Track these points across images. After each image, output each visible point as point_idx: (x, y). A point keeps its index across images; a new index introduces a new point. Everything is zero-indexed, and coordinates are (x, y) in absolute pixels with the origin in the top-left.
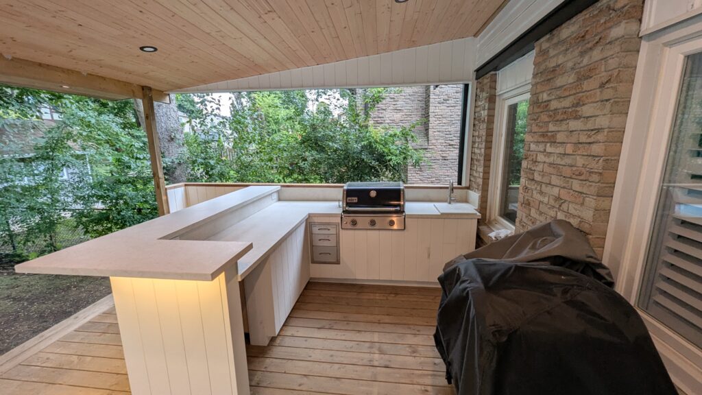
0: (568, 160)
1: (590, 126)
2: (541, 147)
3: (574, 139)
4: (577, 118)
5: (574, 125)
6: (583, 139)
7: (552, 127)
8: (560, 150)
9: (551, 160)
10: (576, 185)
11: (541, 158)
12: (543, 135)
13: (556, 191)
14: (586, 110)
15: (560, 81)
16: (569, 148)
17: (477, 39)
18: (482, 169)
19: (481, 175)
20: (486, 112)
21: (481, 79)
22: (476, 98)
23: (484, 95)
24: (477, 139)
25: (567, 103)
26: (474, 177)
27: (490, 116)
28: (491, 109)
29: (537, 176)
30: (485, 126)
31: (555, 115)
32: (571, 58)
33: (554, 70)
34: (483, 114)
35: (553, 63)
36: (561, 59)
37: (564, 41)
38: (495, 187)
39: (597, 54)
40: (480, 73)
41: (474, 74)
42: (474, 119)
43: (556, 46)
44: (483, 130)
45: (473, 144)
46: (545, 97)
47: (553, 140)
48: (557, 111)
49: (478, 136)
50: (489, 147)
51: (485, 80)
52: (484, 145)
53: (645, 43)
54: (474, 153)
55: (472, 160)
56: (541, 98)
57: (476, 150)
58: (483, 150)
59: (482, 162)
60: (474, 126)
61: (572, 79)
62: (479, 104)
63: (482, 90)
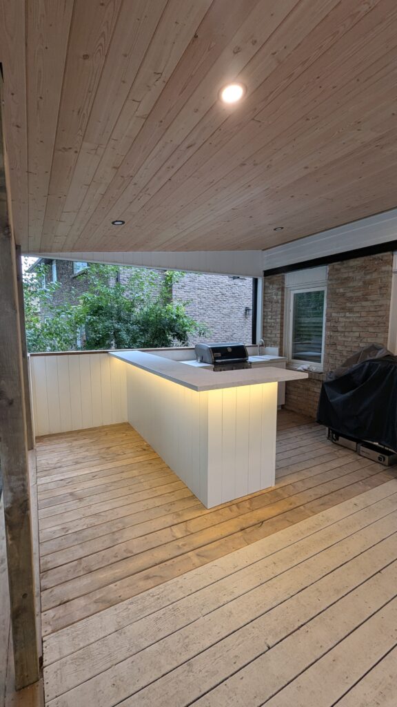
1: (375, 304)
2: (342, 315)
3: (367, 310)
4: (367, 300)
5: (364, 303)
6: (372, 309)
7: (348, 305)
8: (358, 315)
9: (351, 320)
10: (371, 329)
11: (341, 319)
12: (343, 309)
13: (357, 334)
14: (372, 297)
15: (351, 284)
16: (363, 314)
17: (264, 252)
18: (279, 332)
19: (279, 335)
20: (279, 297)
21: (269, 277)
22: (265, 288)
23: (275, 286)
24: (269, 313)
25: (359, 294)
26: (269, 338)
27: (283, 299)
28: (283, 295)
29: (340, 329)
30: (279, 305)
31: (350, 299)
32: (359, 275)
33: (346, 279)
34: (275, 297)
35: (346, 275)
36: (351, 275)
37: (352, 267)
38: (289, 342)
39: (375, 275)
40: (268, 273)
41: (262, 274)
42: (264, 301)
43: (346, 268)
44: (277, 307)
45: (264, 317)
46: (342, 290)
47: (351, 311)
48: (352, 298)
49: (271, 312)
50: (282, 318)
51: (275, 277)
52: (279, 316)
53: (393, 275)
54: (267, 322)
55: (264, 327)
56: (337, 291)
57: (269, 320)
58: (278, 320)
59: (278, 327)
60: (264, 305)
61: (361, 284)
62: (269, 291)
63: (272, 283)
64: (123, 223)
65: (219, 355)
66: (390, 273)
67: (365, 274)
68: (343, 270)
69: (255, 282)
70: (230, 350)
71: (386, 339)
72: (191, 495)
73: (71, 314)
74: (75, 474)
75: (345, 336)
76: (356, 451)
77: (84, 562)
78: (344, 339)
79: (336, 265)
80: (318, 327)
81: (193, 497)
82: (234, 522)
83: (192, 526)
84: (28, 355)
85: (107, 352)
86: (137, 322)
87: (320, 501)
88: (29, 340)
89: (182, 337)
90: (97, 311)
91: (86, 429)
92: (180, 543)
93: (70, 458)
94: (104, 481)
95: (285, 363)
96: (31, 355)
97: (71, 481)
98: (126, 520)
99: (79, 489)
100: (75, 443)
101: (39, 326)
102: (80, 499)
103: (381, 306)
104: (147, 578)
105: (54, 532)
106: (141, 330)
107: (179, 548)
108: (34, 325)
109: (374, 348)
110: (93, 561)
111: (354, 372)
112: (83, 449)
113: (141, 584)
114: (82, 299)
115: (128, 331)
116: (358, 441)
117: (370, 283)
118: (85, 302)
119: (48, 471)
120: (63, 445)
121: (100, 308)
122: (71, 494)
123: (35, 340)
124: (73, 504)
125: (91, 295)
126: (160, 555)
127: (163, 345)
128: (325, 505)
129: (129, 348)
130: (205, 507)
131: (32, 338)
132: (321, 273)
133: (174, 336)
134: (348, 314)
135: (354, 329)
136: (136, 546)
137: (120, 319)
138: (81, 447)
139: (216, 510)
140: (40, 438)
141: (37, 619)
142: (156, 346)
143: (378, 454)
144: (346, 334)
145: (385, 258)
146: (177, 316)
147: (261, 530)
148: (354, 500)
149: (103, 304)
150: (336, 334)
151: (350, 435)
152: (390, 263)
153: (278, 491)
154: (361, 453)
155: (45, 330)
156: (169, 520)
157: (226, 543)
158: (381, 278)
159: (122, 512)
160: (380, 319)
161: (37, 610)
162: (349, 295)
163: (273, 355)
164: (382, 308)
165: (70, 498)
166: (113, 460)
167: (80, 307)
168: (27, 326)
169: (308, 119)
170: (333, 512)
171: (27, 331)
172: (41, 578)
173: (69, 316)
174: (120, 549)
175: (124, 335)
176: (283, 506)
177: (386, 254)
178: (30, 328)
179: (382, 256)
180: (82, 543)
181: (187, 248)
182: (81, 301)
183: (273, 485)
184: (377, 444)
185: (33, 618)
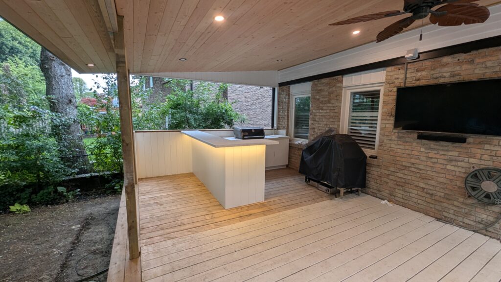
0: (329, 114)
1: (334, 105)
2: (318, 111)
3: (330, 108)
4: (330, 103)
5: (329, 105)
6: (332, 108)
7: (321, 105)
8: (325, 111)
9: (322, 114)
10: (331, 120)
11: (317, 114)
12: (318, 108)
13: (325, 123)
14: (332, 101)
15: (323, 93)
16: (328, 111)
17: (279, 71)
18: (286, 121)
19: (286, 123)
20: (287, 100)
21: (282, 87)
22: (279, 94)
23: (285, 93)
24: (281, 110)
25: (326, 99)
26: (281, 124)
27: (289, 101)
28: (289, 99)
29: (317, 120)
30: (287, 105)
31: (322, 102)
32: (326, 88)
33: (320, 90)
34: (284, 99)
35: (320, 88)
36: (322, 88)
37: (323, 83)
38: (292, 127)
39: (334, 89)
40: (281, 85)
41: (278, 85)
42: (279, 102)
43: (320, 84)
44: (285, 106)
45: (279, 111)
46: (318, 97)
47: (322, 109)
48: (322, 101)
49: (282, 108)
50: (288, 113)
51: (285, 88)
52: (286, 111)
53: (343, 89)
54: (280, 115)
55: (278, 118)
56: (316, 97)
57: (281, 114)
58: (286, 114)
59: (286, 118)
60: (279, 105)
61: (327, 93)
62: (281, 96)
63: (283, 91)
64: (186, 59)
65: (247, 134)
66: (341, 88)
67: (329, 88)
68: (319, 85)
69: (274, 90)
70: (253, 131)
71: (339, 125)
72: (219, 204)
73: (160, 108)
74: (160, 195)
75: (319, 124)
76: (317, 188)
77: (160, 227)
78: (318, 125)
79: (316, 82)
80: (307, 118)
81: (220, 205)
82: (237, 214)
83: (215, 215)
84: (134, 131)
85: (180, 131)
86: (201, 114)
87: (284, 208)
88: (134, 124)
89: (230, 123)
90: (176, 106)
91: (167, 176)
92: (208, 221)
93: (157, 188)
94: (175, 198)
95: (288, 140)
96: (136, 132)
97: (157, 198)
98: (183, 213)
99: (160, 201)
100: (160, 182)
101: (140, 115)
102: (161, 205)
103: (336, 106)
104: (189, 231)
105: (147, 216)
106: (203, 119)
107: (206, 222)
108: (137, 114)
109: (330, 130)
110: (165, 226)
111: (315, 144)
112: (165, 185)
113: (186, 233)
114: (167, 98)
115: (195, 120)
116: (318, 182)
117: (332, 93)
118: (169, 101)
119: (145, 194)
120: (154, 183)
121: (179, 104)
122: (156, 203)
123: (138, 124)
124: (157, 207)
125: (173, 96)
126: (197, 224)
127: (218, 128)
128: (286, 209)
129: (196, 129)
130: (224, 209)
131: (136, 123)
132: (308, 86)
133: (225, 123)
134: (320, 111)
135: (324, 120)
136: (186, 221)
137: (190, 112)
138: (164, 184)
139: (230, 210)
140: (141, 179)
141: (139, 242)
142: (213, 128)
143: (326, 188)
144: (320, 122)
145: (339, 79)
146: (226, 110)
147: (249, 217)
148: (303, 207)
149: (181, 102)
150: (315, 123)
151: (315, 179)
152: (341, 82)
153: (266, 204)
154: (319, 189)
155: (144, 118)
156: (205, 213)
157: (230, 221)
158: (337, 90)
159: (182, 210)
160: (336, 114)
161: (139, 239)
162: (321, 99)
163: (283, 135)
164: (337, 108)
165: (155, 204)
166: (181, 189)
167: (166, 103)
168: (133, 115)
169: (260, 23)
170: (289, 212)
171: (133, 118)
172: (140, 231)
173: (158, 109)
174: (179, 222)
175: (192, 121)
176: (265, 209)
177: (338, 77)
178: (135, 116)
179: (338, 78)
180: (161, 220)
181: (228, 70)
182: (167, 100)
183: (264, 201)
184: (326, 183)
185: (137, 242)
